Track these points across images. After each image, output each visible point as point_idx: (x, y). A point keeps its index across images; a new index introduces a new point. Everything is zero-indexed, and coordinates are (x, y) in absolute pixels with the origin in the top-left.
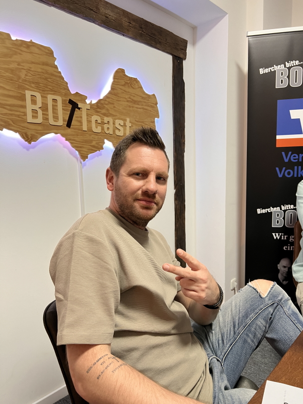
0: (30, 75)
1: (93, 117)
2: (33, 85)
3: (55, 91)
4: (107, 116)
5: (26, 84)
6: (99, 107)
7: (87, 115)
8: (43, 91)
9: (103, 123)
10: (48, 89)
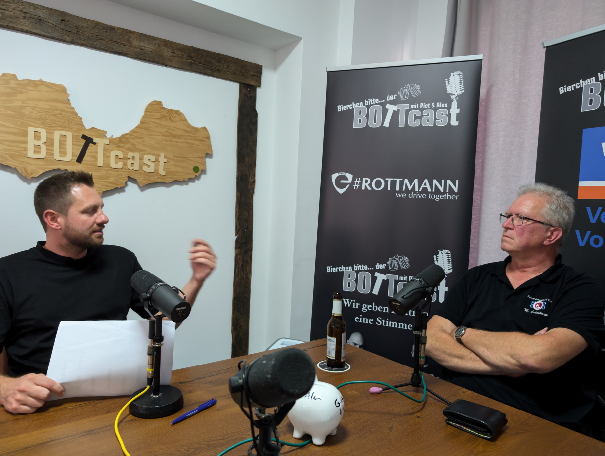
0: (35, 112)
1: (112, 152)
2: (38, 122)
3: (65, 127)
4: (133, 151)
5: (30, 121)
6: (122, 142)
7: (105, 150)
8: (50, 127)
9: (125, 158)
10: (56, 125)
